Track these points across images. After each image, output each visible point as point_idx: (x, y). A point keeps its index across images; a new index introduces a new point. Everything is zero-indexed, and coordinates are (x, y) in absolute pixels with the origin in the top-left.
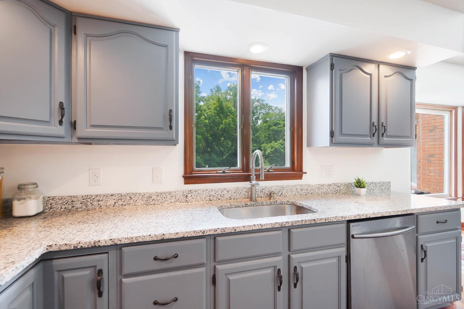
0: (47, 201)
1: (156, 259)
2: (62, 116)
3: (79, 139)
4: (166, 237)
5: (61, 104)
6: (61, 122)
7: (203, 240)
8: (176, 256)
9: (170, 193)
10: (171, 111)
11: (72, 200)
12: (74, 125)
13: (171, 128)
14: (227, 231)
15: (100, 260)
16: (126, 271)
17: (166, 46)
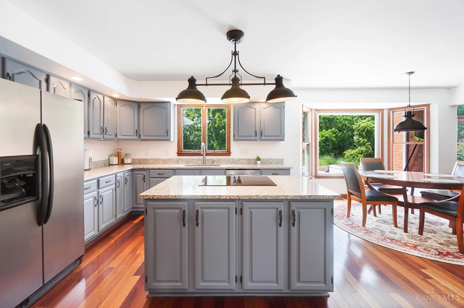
0: (133, 160)
1: (158, 174)
2: (137, 133)
3: (141, 140)
4: (161, 168)
5: (136, 130)
6: (136, 135)
7: (172, 170)
8: (164, 174)
9: (172, 159)
10: (168, 130)
11: (140, 160)
12: (140, 136)
13: (168, 136)
14: (179, 168)
15: (144, 173)
16: (151, 176)
17: (166, 108)
